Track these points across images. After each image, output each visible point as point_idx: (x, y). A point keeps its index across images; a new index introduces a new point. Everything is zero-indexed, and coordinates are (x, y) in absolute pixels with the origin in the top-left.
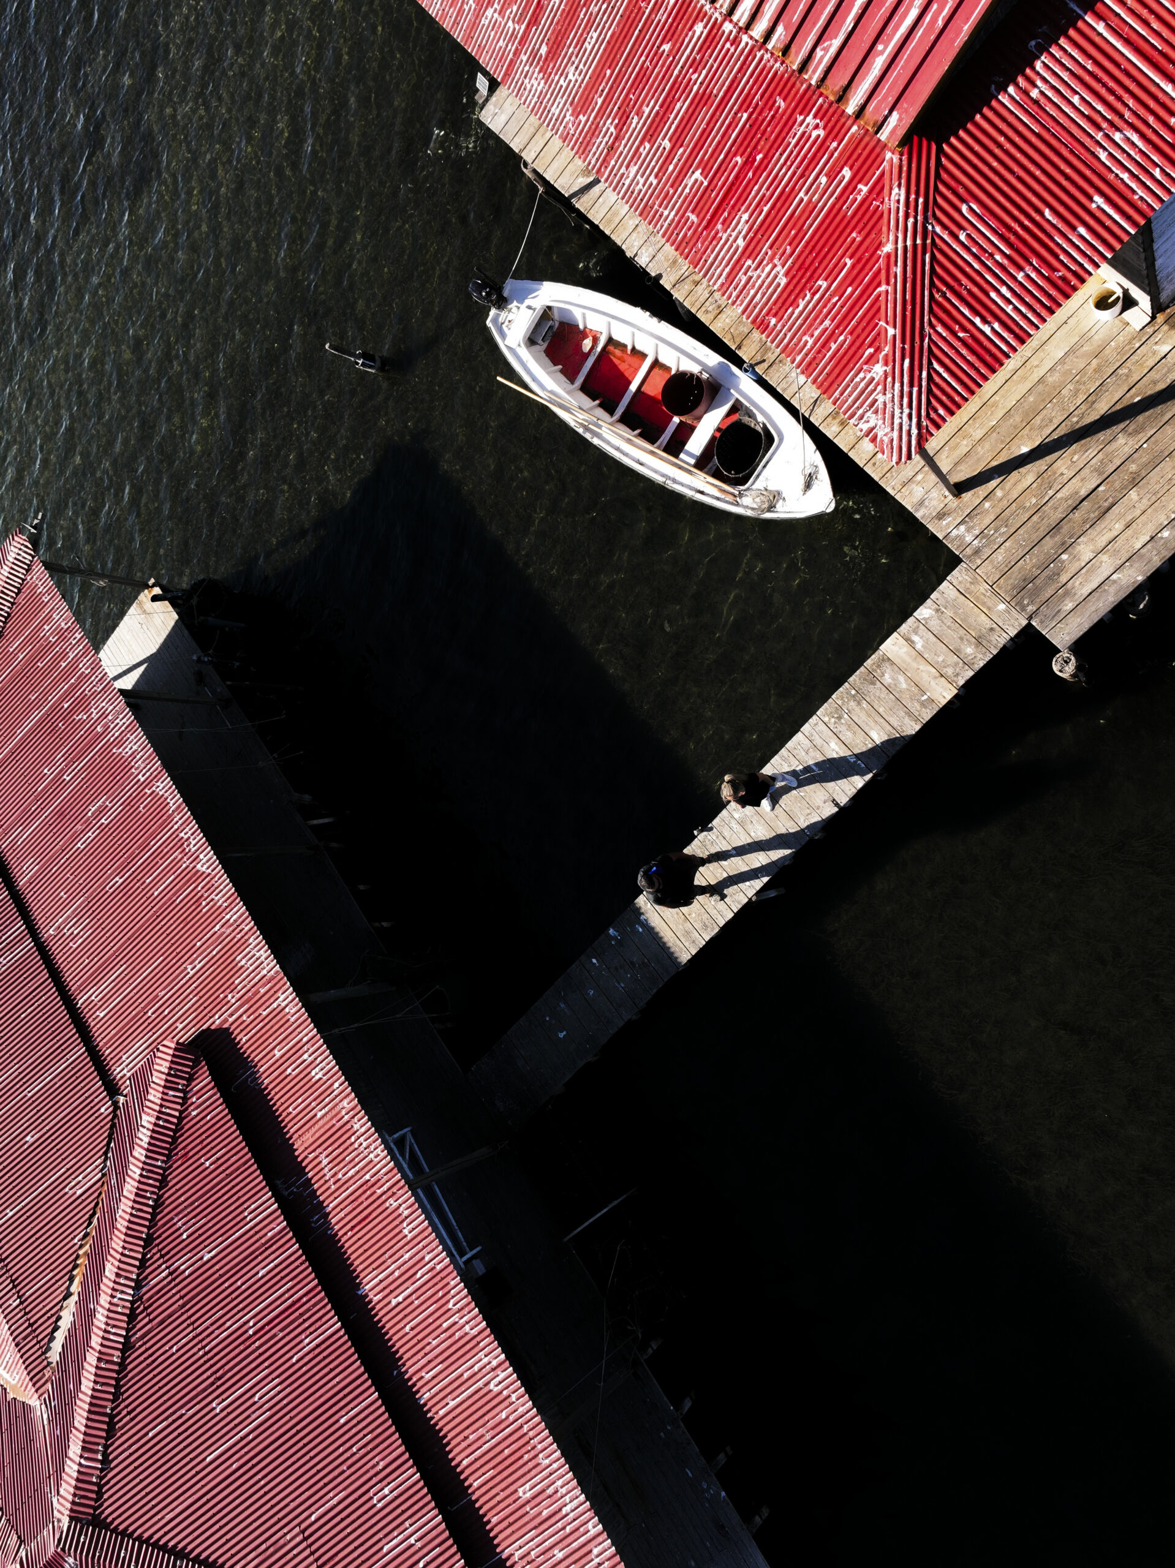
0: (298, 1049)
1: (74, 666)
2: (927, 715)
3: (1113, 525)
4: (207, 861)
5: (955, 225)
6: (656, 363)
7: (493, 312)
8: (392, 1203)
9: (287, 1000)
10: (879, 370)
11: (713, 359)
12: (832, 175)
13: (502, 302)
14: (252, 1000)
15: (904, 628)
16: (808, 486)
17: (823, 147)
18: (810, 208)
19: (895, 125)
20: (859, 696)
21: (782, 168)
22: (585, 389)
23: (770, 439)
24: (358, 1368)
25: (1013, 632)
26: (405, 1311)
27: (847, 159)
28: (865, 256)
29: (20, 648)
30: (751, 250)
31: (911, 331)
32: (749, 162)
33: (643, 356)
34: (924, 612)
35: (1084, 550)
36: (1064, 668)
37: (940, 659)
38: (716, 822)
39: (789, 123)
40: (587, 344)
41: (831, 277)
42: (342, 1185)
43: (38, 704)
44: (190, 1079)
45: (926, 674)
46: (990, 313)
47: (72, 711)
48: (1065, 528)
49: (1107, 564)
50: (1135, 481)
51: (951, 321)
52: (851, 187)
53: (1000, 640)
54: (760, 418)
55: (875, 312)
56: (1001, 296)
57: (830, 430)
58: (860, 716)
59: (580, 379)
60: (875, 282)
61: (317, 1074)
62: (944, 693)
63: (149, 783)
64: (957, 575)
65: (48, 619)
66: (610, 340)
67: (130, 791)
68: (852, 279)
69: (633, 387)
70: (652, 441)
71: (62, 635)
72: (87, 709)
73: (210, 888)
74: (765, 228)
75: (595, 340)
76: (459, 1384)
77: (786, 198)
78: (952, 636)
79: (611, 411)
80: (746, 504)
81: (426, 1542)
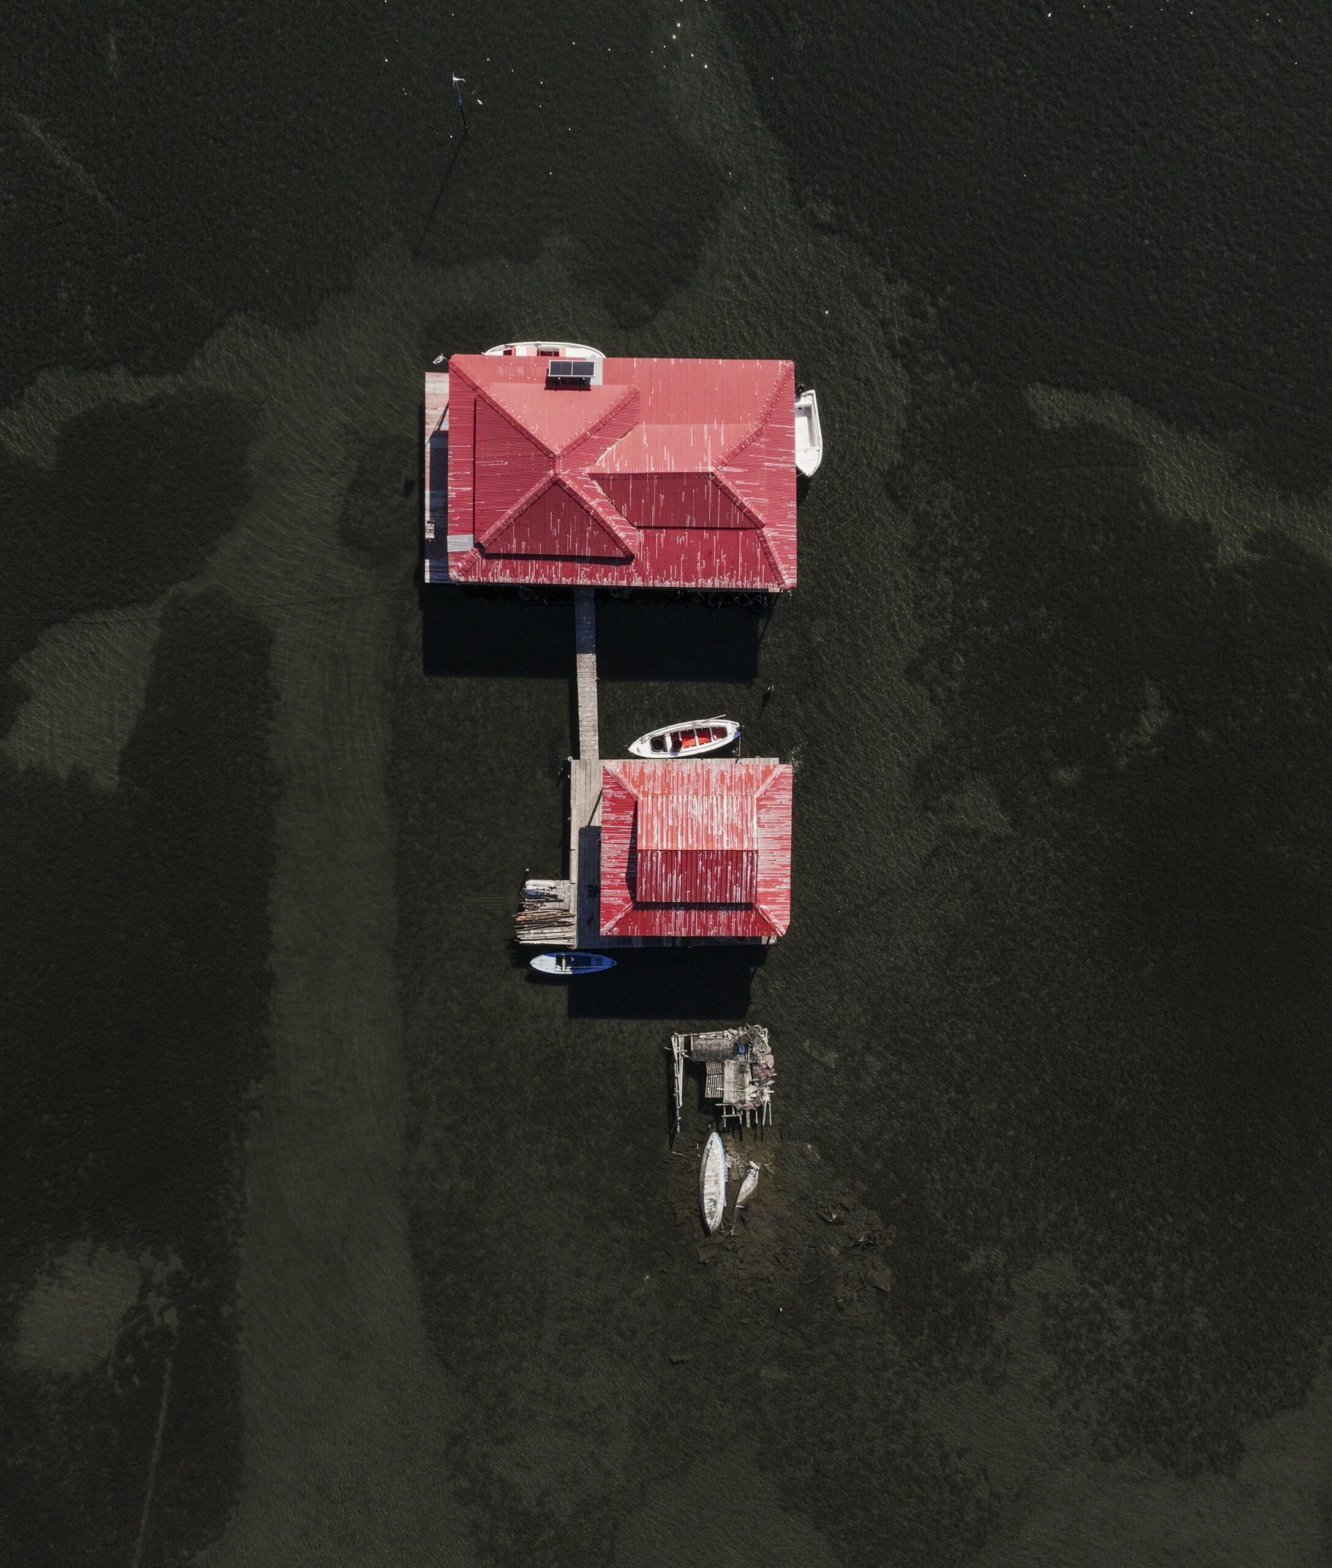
0: (613, 578)
1: (743, 581)
2: (580, 733)
3: (583, 783)
4: (667, 584)
5: (624, 794)
6: (695, 745)
7: (739, 726)
8: (570, 579)
9: (624, 583)
10: (618, 770)
11: (680, 755)
12: (649, 789)
13: (739, 730)
14: (630, 575)
15: (598, 742)
16: (638, 749)
17: (653, 791)
18: (649, 782)
19: (641, 798)
20: (593, 726)
21: (658, 784)
22: (708, 729)
23: (653, 751)
24: (547, 553)
25: (581, 756)
26: (551, 568)
27: (648, 792)
29: (761, 569)
30: (655, 772)
31: (617, 778)
32: (665, 782)
33: (700, 744)
34: (597, 747)
35: (583, 776)
36: (570, 758)
37: (587, 743)
39: (662, 790)
40: (715, 737)
41: (637, 777)
42: (581, 570)
43: (743, 564)
44: (625, 552)
45: (587, 739)
46: (610, 788)
47: (732, 573)
49: (578, 777)
51: (614, 783)
52: (644, 789)
54: (662, 752)
55: (626, 776)
56: (611, 791)
59: (711, 730)
61: (605, 579)
62: (581, 739)
63: (697, 581)
65: (761, 581)
67: (700, 575)
69: (696, 737)
70: (682, 732)
71: (753, 582)
72: (729, 577)
73: (661, 581)
74: (654, 775)
78: (589, 748)
79: (697, 730)
80: (647, 737)
81: (511, 548)
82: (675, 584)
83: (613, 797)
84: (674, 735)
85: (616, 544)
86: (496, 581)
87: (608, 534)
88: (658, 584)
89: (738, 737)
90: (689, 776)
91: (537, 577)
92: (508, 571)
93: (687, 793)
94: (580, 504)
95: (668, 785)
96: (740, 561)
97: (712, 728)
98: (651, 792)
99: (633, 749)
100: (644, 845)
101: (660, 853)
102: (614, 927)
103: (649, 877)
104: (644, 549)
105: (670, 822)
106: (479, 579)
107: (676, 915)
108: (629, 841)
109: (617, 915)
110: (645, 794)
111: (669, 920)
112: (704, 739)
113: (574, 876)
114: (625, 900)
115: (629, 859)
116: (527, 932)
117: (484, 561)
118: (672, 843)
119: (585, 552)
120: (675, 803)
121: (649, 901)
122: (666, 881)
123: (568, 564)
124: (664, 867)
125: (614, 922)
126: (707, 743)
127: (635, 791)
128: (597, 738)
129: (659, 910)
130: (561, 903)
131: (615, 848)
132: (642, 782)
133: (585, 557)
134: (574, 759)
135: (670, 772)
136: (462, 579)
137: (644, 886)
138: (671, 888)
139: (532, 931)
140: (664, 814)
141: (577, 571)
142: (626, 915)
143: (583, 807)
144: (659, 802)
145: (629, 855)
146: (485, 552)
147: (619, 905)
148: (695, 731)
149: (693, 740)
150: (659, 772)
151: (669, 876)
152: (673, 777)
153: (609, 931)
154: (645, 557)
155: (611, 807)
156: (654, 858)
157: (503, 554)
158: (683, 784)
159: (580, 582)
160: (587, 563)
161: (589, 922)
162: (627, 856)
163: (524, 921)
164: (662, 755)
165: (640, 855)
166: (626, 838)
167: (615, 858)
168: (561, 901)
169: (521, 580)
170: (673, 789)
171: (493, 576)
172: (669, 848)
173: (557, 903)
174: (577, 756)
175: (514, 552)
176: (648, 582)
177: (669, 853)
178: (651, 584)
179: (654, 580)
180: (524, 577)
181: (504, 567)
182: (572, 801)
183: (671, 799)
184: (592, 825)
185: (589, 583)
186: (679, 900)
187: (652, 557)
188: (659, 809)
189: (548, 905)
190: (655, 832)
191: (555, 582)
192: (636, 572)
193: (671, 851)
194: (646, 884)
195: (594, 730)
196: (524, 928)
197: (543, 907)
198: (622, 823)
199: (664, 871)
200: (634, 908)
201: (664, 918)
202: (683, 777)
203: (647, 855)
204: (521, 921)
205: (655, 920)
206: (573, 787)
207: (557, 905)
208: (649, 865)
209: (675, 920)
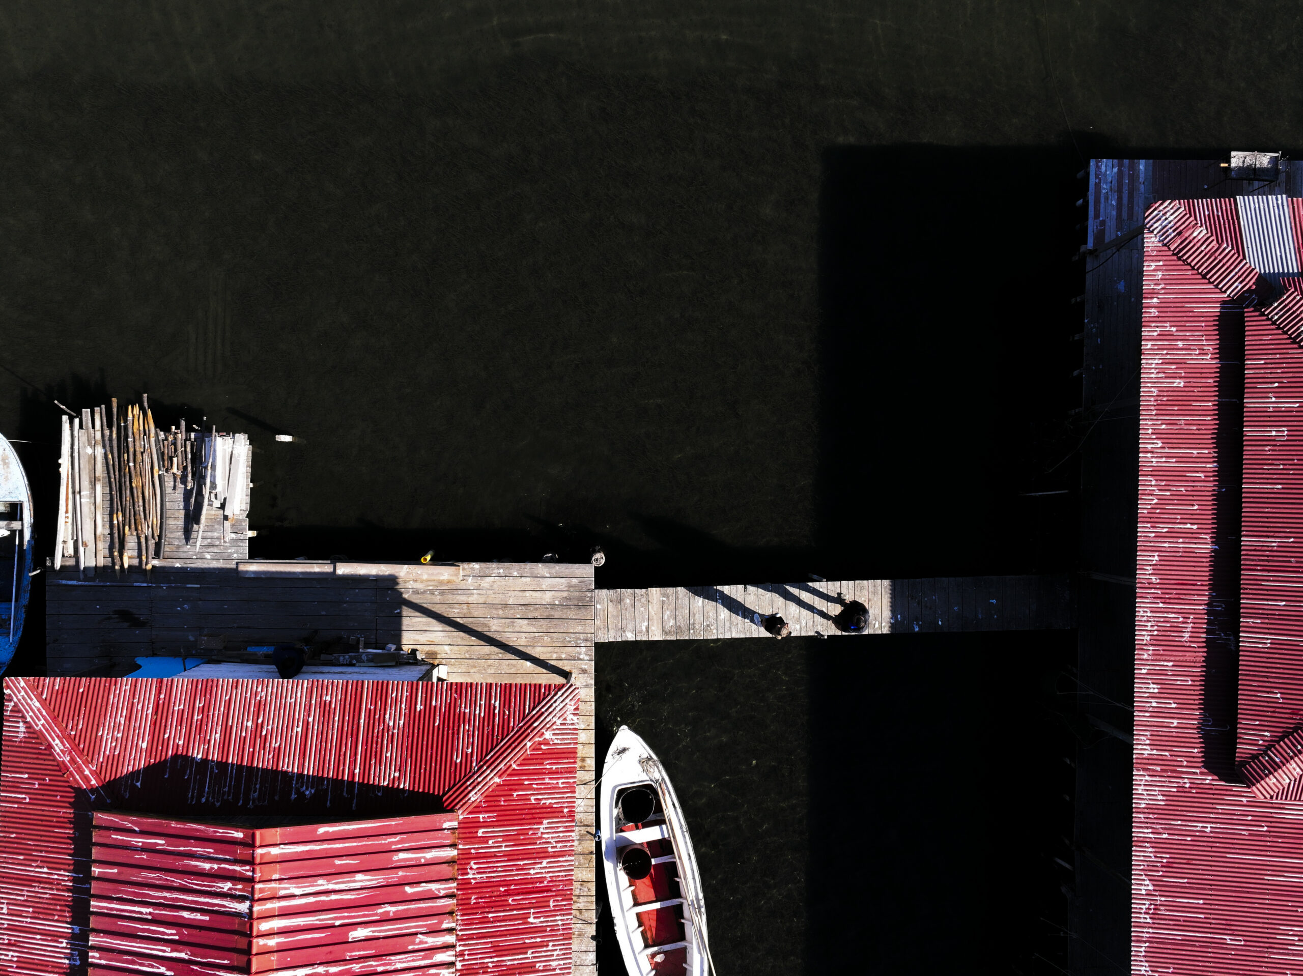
0: (1156, 713)
2: (670, 590)
3: (529, 597)
5: (467, 758)
6: (636, 904)
8: (1154, 579)
9: (1143, 747)
10: (548, 735)
11: (608, 866)
12: (485, 840)
14: (1170, 769)
15: (645, 638)
16: (624, 750)
17: (478, 856)
18: (507, 838)
19: (449, 823)
20: (691, 627)
21: (499, 871)
22: (682, 937)
23: (621, 792)
24: (1246, 508)
25: (604, 591)
26: (1190, 517)
27: (473, 838)
28: (508, 788)
30: (543, 854)
31: (522, 735)
32: (508, 893)
33: (639, 915)
34: (630, 637)
35: (547, 598)
36: (600, 559)
37: (642, 609)
38: (812, 634)
39: (480, 886)
40: (659, 959)
41: (526, 798)
44: (1255, 757)
45: (654, 608)
46: (490, 708)
48: (546, 614)
49: (546, 583)
50: (505, 606)
51: (505, 722)
52: (485, 825)
53: (612, 593)
54: (615, 812)
55: (527, 761)
56: (481, 712)
57: (591, 763)
58: (698, 618)
59: (680, 944)
60: (515, 773)
61: (1154, 688)
62: (655, 592)
64: (603, 638)
66: (647, 946)
68: (519, 785)
69: (657, 906)
70: (674, 865)
73: (1151, 867)
74: (529, 855)
75: (653, 955)
76: (1181, 458)
77: (510, 856)
78: (629, 614)
79: (680, 906)
80: (658, 774)
81: (1264, 394)
82: (1141, 913)
86: (1147, 345)
88: (1141, 856)
91: (1157, 473)
92: (1179, 383)
98: (473, 848)
99: (625, 737)
100: (275, 851)
101: (243, 907)
103: (168, 862)
104: (1259, 819)
106: (1153, 293)
108: (310, 769)
110: (468, 830)
111: (43, 911)
113: (254, 567)
114: (114, 760)
115: (251, 769)
116: (98, 435)
117: (1216, 309)
118: (280, 950)
119: (1252, 629)
120: (431, 941)
121: (95, 853)
122: (155, 921)
123: (1203, 573)
124: (199, 916)
127: (474, 797)
128: (656, 635)
129: (74, 880)
130: (180, 534)
131: (290, 726)
132: (506, 816)
133: (1234, 628)
135: (541, 905)
136: (1151, 241)
137: (139, 841)
138: (132, 936)
139: (100, 451)
140: (391, 909)
141: (1179, 600)
142: (61, 768)
143: (463, 599)
144: (434, 887)
145: (265, 771)
146: (1249, 313)
150: (540, 870)
151: (170, 933)
153: (16, 709)
154: (1229, 818)
155: (430, 711)
156: (227, 886)
157: (1242, 367)
159: (1143, 612)
160: (1208, 632)
162: (258, 763)
165: (239, 835)
166: (322, 763)
167: (258, 727)
168: (187, 533)
169: (1147, 425)
171: (1163, 336)
172: (259, 943)
173: (181, 523)
175: (1250, 403)
176: (1147, 824)
177: (241, 943)
178: (1138, 832)
179: (1155, 843)
180: (1158, 434)
181: (1193, 373)
182: (476, 566)
183: (445, 926)
184: (412, 626)
185: (1143, 636)
186: (94, 957)
187: (1230, 842)
188: (409, 890)
189: (176, 500)
190: (322, 884)
191: (1145, 531)
192: (1181, 788)
193: (247, 952)
194: (145, 849)
195: (678, 629)
196: (110, 426)
197: (169, 483)
198: (373, 753)
199: (186, 914)
201: (48, 894)
203: (236, 862)
206: (515, 569)
207: (176, 522)
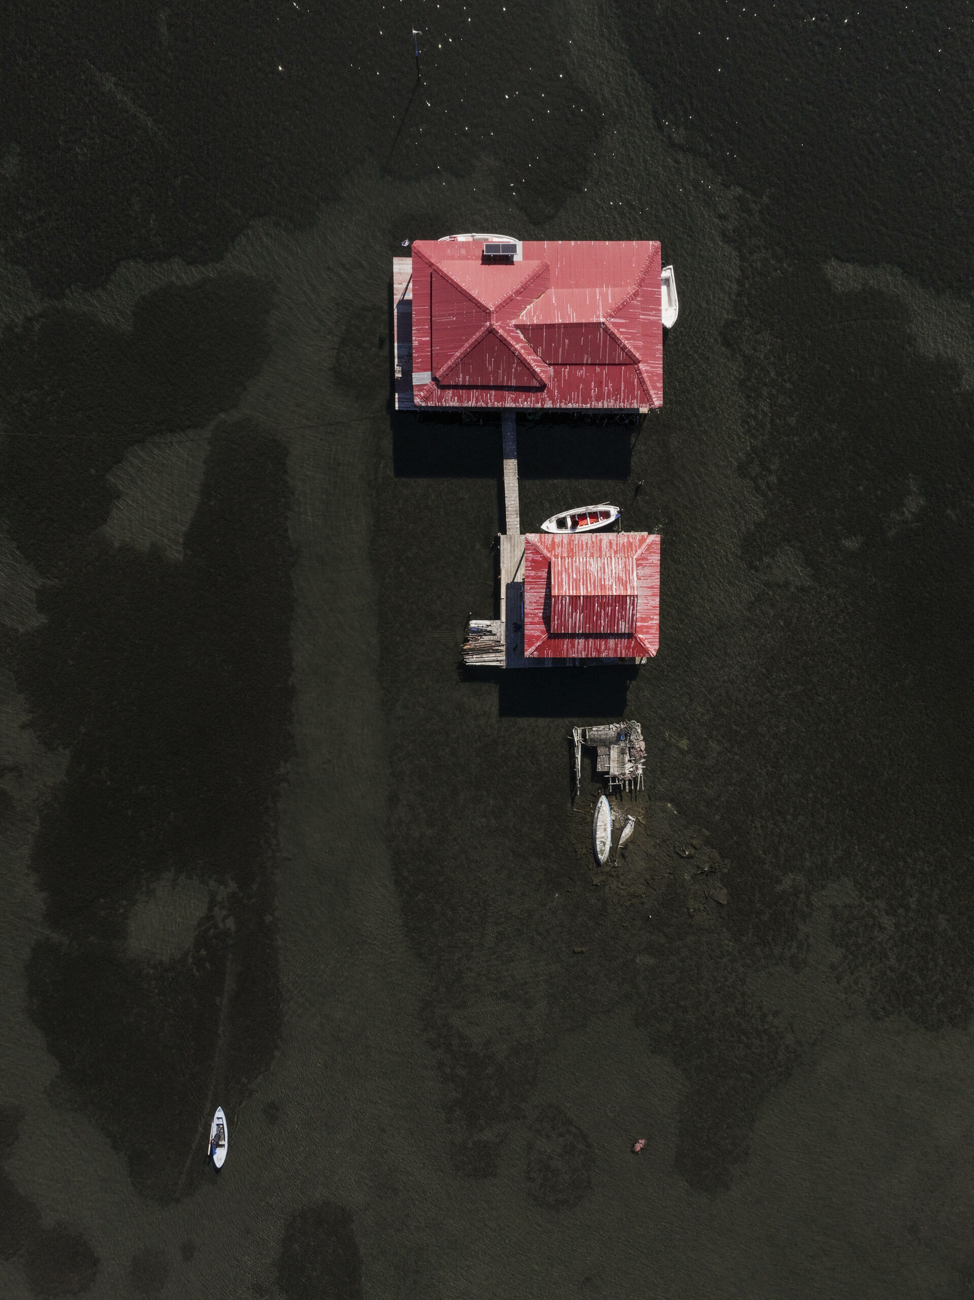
0: (531, 402)
1: (624, 403)
2: (507, 516)
3: (509, 551)
4: (570, 406)
5: (541, 557)
6: (588, 524)
7: (619, 509)
8: (501, 403)
9: (539, 405)
10: (536, 540)
11: (577, 531)
12: (558, 553)
13: (619, 512)
14: (543, 400)
15: (519, 522)
16: (547, 527)
19: (553, 559)
20: (516, 511)
21: (565, 550)
22: (597, 512)
23: (558, 528)
24: (484, 384)
25: (507, 533)
26: (487, 396)
28: (547, 548)
29: (637, 393)
30: (562, 541)
31: (537, 546)
32: (570, 548)
33: (591, 524)
34: (518, 526)
35: (509, 547)
37: (511, 523)
38: (517, 480)
39: (568, 554)
40: (602, 518)
41: (550, 544)
42: (508, 396)
43: (624, 390)
44: (539, 383)
45: (511, 520)
46: (530, 553)
47: (617, 397)
48: (513, 547)
49: (505, 547)
50: (511, 557)
52: (555, 553)
53: (508, 531)
55: (542, 544)
56: (531, 555)
57: (550, 535)
58: (514, 509)
61: (525, 403)
62: (507, 520)
63: (591, 404)
64: (519, 532)
65: (637, 403)
66: (599, 521)
67: (593, 399)
68: (547, 546)
69: (588, 519)
70: (578, 515)
71: (631, 404)
72: (614, 400)
73: (566, 404)
74: (562, 543)
75: (601, 520)
76: (473, 398)
77: (562, 547)
78: (513, 526)
79: (589, 513)
80: (554, 518)
81: (459, 381)
82: (576, 406)
83: (533, 559)
84: (573, 517)
85: (534, 376)
86: (447, 405)
87: (528, 369)
88: (563, 406)
89: (619, 518)
90: (587, 543)
91: (476, 403)
92: (456, 398)
93: (586, 555)
94: (508, 348)
95: (572, 550)
96: (623, 388)
97: (599, 512)
98: (560, 555)
99: (544, 527)
100: (556, 592)
101: (568, 598)
102: (535, 651)
103: (560, 615)
104: (554, 380)
105: (575, 576)
106: (435, 404)
107: (578, 643)
108: (544, 591)
109: (537, 642)
110: (556, 556)
111: (573, 646)
112: (593, 520)
113: (503, 618)
114: (542, 632)
115: (544, 603)
116: (471, 657)
117: (439, 390)
118: (576, 590)
119: (511, 383)
120: (578, 562)
121: (559, 632)
122: (572, 618)
123: (499, 392)
124: (570, 608)
125: (534, 648)
126: (595, 522)
127: (549, 555)
128: (518, 519)
129: (566, 638)
130: (495, 637)
131: (535, 596)
132: (554, 548)
133: (511, 387)
134: (502, 534)
135: (573, 541)
136: (423, 404)
137: (556, 622)
138: (575, 623)
139: (474, 656)
140: (570, 570)
141: (505, 398)
142: (543, 643)
143: (509, 568)
144: (566, 562)
145: (545, 600)
146: (440, 384)
147: (538, 636)
148: (587, 514)
149: (585, 520)
150: (565, 541)
151: (574, 614)
152: (576, 544)
153: (531, 654)
154: (554, 386)
155: (531, 566)
156: (564, 602)
157: (453, 385)
158: (582, 549)
159: (508, 405)
160: (512, 391)
161: (514, 649)
162: (543, 601)
163: (469, 649)
164: (563, 531)
165: (553, 599)
166: (543, 588)
167: (535, 602)
168: (495, 635)
169: (465, 405)
170: (575, 553)
171: (445, 401)
172: (574, 594)
173: (492, 637)
174: (504, 532)
175: (461, 383)
176: (556, 404)
177: (574, 598)
178: (558, 406)
179: (560, 403)
180: (468, 402)
181: (454, 395)
182: (501, 565)
183: (575, 559)
184: (515, 581)
185: (514, 406)
186: (581, 632)
187: (559, 386)
188: (566, 567)
189: (486, 638)
190: (564, 583)
191: (490, 405)
192: (548, 397)
193: (576, 596)
194: (558, 621)
195: (516, 514)
196: (469, 654)
197: (482, 639)
198: (540, 577)
199: (570, 611)
200: (548, 638)
201: (570, 645)
202: (582, 545)
203: (559, 600)
204: (467, 649)
205: (563, 646)
206: (502, 555)
207: (492, 638)
208: (560, 606)
209: (578, 645)
